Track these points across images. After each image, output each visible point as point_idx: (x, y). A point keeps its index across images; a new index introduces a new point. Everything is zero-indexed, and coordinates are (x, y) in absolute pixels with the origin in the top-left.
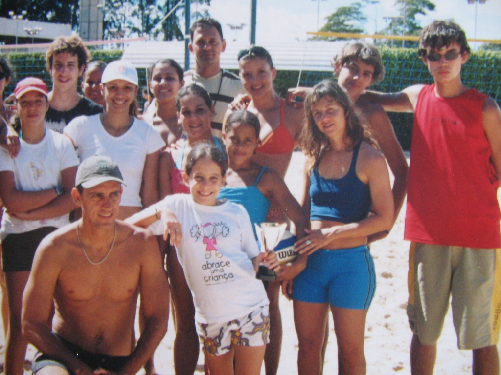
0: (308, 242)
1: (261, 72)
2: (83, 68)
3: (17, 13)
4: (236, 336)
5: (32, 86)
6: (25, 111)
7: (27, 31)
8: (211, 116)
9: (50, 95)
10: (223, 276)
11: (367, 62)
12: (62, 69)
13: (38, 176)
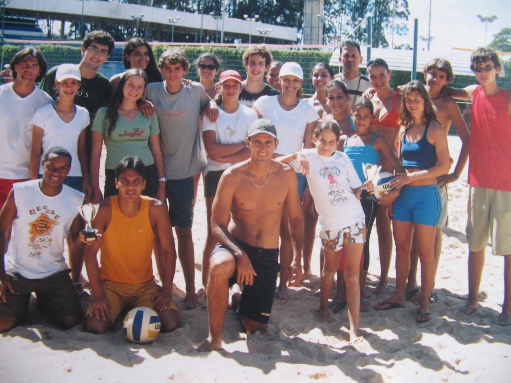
0: (398, 181)
1: (382, 75)
2: (268, 66)
3: (250, 17)
4: (347, 237)
5: (232, 76)
6: (226, 91)
7: (259, 31)
8: (347, 101)
9: (244, 83)
10: (341, 199)
11: (441, 69)
12: (255, 66)
13: (232, 134)
